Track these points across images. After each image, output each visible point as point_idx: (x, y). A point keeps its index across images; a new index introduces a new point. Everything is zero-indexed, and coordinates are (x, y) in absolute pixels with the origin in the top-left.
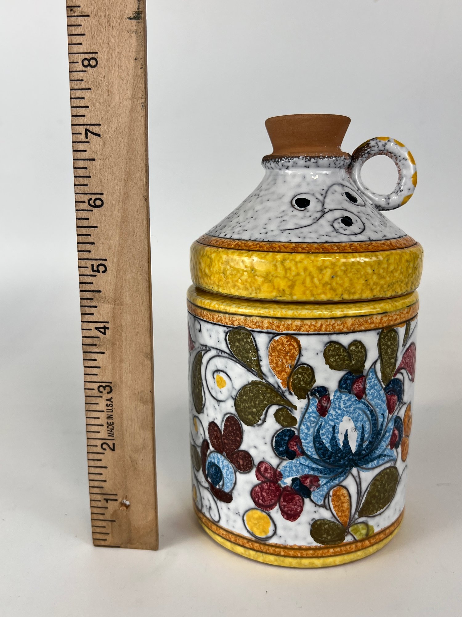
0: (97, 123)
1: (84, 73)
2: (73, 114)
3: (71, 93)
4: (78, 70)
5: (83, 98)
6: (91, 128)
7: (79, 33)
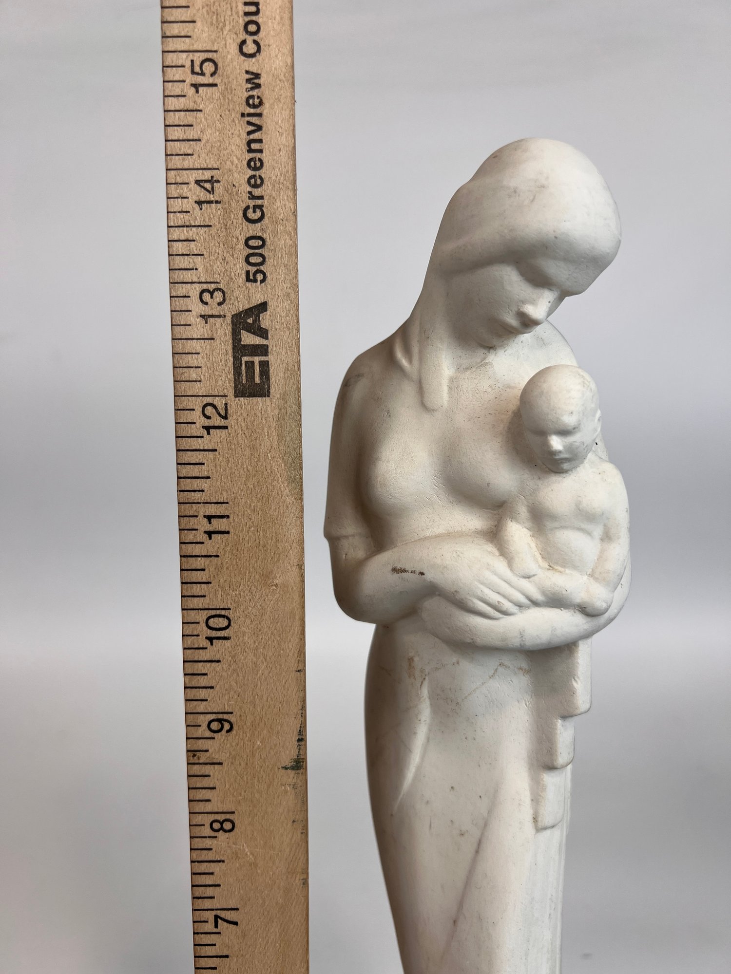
0: (233, 907)
1: (214, 839)
2: (195, 896)
3: (193, 866)
4: (203, 835)
5: (212, 874)
6: (222, 914)
7: (206, 786)
